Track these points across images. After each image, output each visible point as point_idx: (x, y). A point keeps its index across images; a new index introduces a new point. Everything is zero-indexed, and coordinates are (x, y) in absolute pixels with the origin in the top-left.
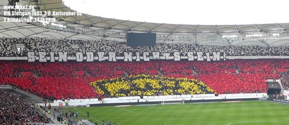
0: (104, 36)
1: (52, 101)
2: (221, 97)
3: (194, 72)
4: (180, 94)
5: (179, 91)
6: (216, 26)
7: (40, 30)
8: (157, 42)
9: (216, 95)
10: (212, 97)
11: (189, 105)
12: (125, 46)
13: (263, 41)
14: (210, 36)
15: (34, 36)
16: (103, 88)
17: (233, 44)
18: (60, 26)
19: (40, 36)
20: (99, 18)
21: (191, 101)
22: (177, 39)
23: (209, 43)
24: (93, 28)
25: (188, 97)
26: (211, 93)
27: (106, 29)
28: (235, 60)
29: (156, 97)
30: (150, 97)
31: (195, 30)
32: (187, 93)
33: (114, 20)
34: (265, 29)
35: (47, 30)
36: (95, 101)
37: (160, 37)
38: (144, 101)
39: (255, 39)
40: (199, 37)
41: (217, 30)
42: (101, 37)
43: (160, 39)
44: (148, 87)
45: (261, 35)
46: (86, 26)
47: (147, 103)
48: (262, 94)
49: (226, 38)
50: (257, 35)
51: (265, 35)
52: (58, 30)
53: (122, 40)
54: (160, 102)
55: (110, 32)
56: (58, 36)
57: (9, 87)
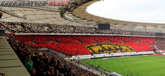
0: (88, 24)
2: (139, 53)
10: (135, 53)
18: (71, 18)
34: (156, 25)
57: (46, 49)
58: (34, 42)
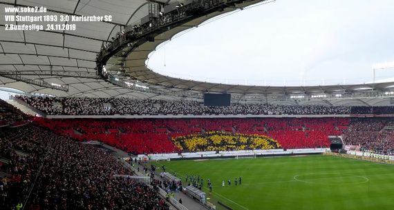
0: (184, 96)
1: (136, 155)
2: (289, 151)
3: (265, 129)
4: (252, 149)
5: (252, 146)
6: (285, 87)
7: (125, 90)
8: (231, 102)
9: (285, 150)
10: (281, 151)
11: (260, 159)
12: (202, 106)
13: (327, 101)
14: (279, 97)
15: (120, 97)
16: (182, 144)
17: (300, 104)
18: (143, 87)
19: (125, 96)
20: (179, 80)
21: (262, 156)
22: (249, 99)
23: (278, 102)
24: (173, 89)
25: (260, 152)
26: (280, 148)
27: (184, 89)
28: (302, 118)
29: (231, 152)
30: (225, 152)
31: (266, 90)
32: (258, 148)
33: (193, 82)
34: (328, 90)
35: (131, 90)
36: (175, 155)
37: (234, 97)
38: (220, 155)
39: (319, 100)
40: (269, 97)
41: (286, 91)
42: (180, 98)
43: (234, 99)
44: (223, 143)
45: (325, 96)
46: (167, 87)
47: (222, 157)
48: (325, 149)
49: (294, 98)
50: (322, 96)
51: (329, 95)
52: (142, 91)
53: (199, 100)
54: (234, 157)
55: (189, 93)
56: (142, 96)
57: (97, 143)
58: (79, 131)
